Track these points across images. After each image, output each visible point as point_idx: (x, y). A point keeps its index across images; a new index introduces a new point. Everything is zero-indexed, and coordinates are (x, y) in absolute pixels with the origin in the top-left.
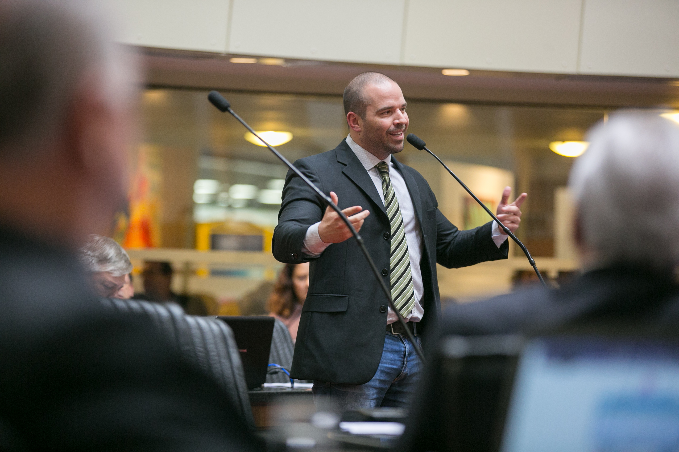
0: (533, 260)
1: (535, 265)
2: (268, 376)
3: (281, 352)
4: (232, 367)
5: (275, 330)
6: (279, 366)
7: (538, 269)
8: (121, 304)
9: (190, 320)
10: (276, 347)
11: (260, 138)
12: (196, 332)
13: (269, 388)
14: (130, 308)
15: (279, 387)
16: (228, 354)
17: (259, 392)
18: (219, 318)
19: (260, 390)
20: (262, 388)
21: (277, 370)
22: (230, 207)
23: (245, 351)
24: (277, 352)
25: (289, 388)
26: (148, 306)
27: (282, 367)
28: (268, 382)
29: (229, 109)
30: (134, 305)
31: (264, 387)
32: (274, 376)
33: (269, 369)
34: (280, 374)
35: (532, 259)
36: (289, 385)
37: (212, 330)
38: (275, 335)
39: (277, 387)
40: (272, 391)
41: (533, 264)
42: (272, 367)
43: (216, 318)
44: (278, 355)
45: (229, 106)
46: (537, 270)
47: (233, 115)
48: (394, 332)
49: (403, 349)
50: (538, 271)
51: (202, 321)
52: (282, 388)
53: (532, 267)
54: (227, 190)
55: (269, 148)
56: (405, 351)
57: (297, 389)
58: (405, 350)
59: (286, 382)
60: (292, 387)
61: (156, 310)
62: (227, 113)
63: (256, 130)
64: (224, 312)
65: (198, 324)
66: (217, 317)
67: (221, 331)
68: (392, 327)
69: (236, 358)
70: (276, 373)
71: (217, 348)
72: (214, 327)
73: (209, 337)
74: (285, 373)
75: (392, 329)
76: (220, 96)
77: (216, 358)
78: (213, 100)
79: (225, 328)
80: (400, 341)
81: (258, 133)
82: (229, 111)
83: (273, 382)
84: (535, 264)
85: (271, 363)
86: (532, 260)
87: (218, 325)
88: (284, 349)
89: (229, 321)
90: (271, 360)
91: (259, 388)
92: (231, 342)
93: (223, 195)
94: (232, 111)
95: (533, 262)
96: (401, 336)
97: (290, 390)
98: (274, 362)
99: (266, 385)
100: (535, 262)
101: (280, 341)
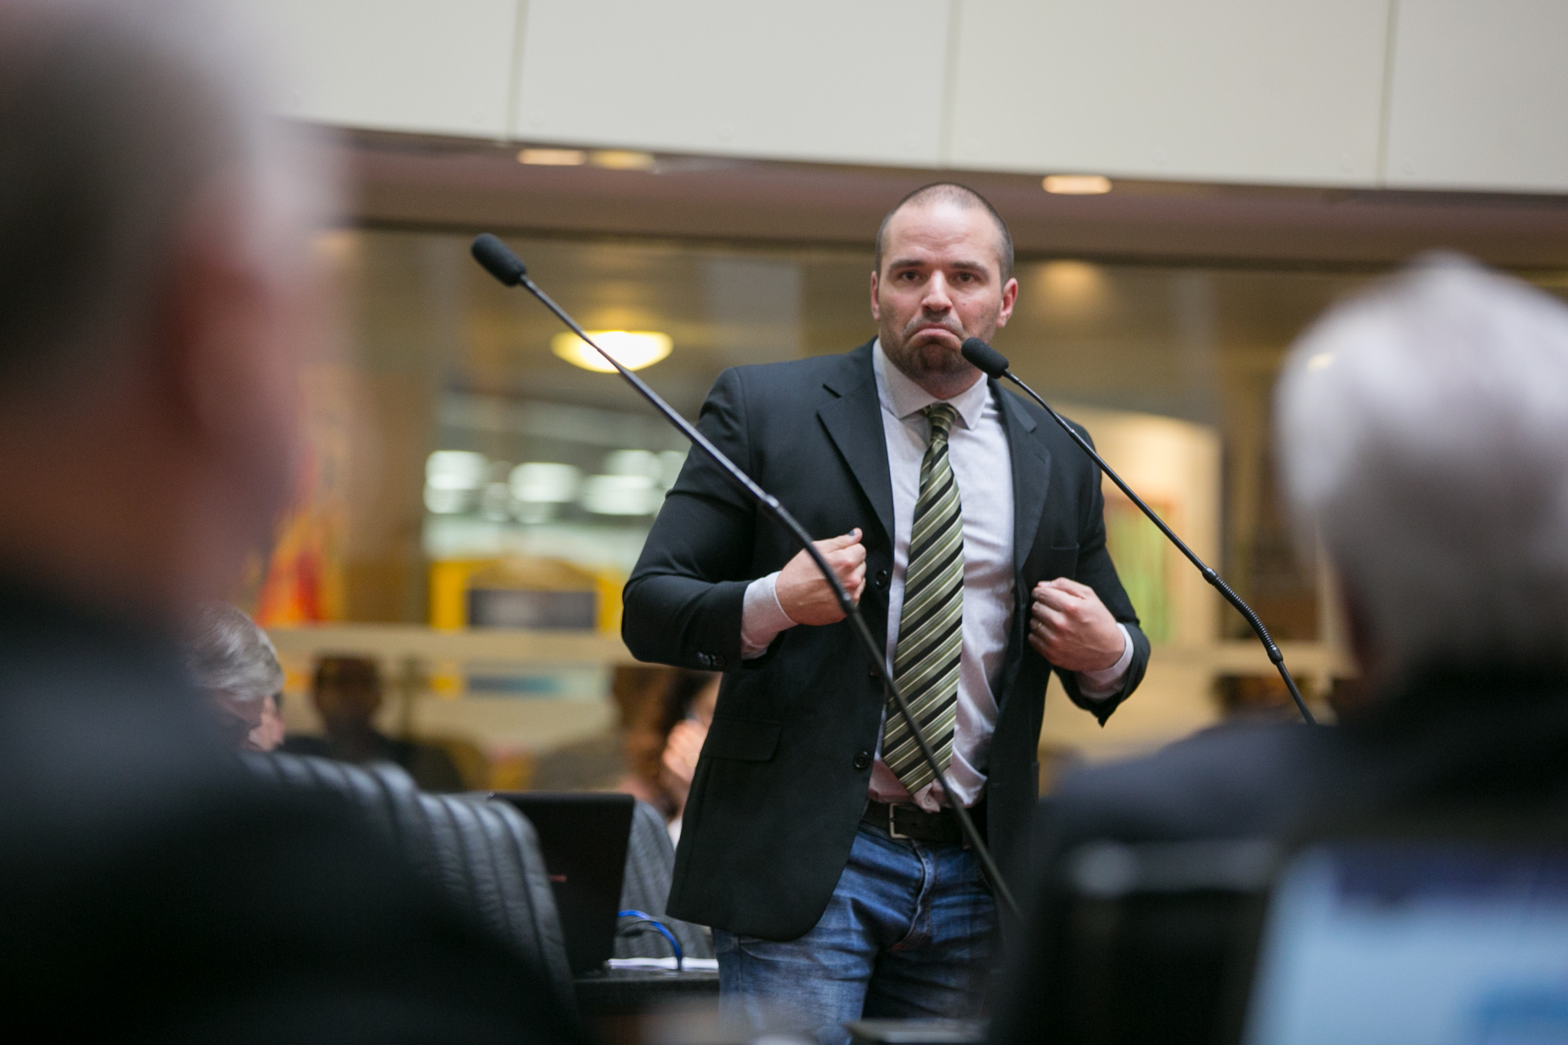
0: (1278, 649)
1: (1281, 662)
2: (619, 942)
3: (649, 882)
4: (533, 919)
5: (635, 827)
6: (645, 917)
7: (1289, 671)
8: (262, 766)
9: (430, 803)
10: (637, 870)
11: (599, 350)
12: (444, 834)
13: (622, 971)
14: (282, 774)
15: (646, 969)
16: (525, 886)
17: (597, 981)
18: (499, 797)
19: (600, 977)
20: (607, 971)
21: (642, 926)
22: (513, 521)
23: (562, 878)
24: (640, 880)
25: (671, 970)
26: (328, 770)
27: (654, 919)
28: (619, 957)
29: (524, 277)
30: (293, 766)
31: (609, 968)
32: (634, 941)
33: (621, 923)
34: (648, 936)
35: (1275, 649)
36: (671, 963)
37: (483, 829)
38: (635, 839)
39: (640, 969)
40: (630, 979)
41: (1276, 659)
42: (631, 919)
43: (490, 799)
44: (643, 889)
45: (523, 272)
46: (1287, 675)
47: (533, 292)
48: (896, 832)
49: (917, 874)
50: (1289, 677)
51: (458, 806)
52: (652, 971)
53: (1275, 667)
54: (504, 477)
55: (623, 374)
56: (921, 880)
57: (688, 973)
58: (922, 876)
59: (661, 955)
60: (679, 969)
61: (346, 777)
62: (518, 289)
63: (588, 329)
64: (506, 780)
65: (449, 812)
66: (491, 794)
67: (507, 828)
68: (892, 819)
69: (542, 897)
70: (638, 933)
71: (496, 873)
72: (490, 820)
73: (477, 845)
74: (661, 933)
75: (892, 825)
76: (499, 245)
77: (494, 897)
78: (483, 256)
79: (515, 821)
80: (912, 856)
81: (590, 335)
82: (524, 284)
83: (630, 955)
84: (1282, 659)
85: (625, 909)
86: (1274, 651)
87: (498, 815)
88: (655, 874)
89: (524, 806)
90: (625, 901)
91: (597, 972)
92: (532, 859)
93: (495, 490)
94: (531, 284)
95: (1278, 654)
96: (916, 845)
97: (673, 976)
98: (633, 905)
99: (614, 963)
100: (1281, 656)
101: (647, 854)
